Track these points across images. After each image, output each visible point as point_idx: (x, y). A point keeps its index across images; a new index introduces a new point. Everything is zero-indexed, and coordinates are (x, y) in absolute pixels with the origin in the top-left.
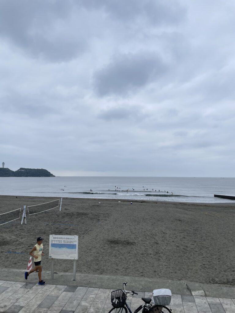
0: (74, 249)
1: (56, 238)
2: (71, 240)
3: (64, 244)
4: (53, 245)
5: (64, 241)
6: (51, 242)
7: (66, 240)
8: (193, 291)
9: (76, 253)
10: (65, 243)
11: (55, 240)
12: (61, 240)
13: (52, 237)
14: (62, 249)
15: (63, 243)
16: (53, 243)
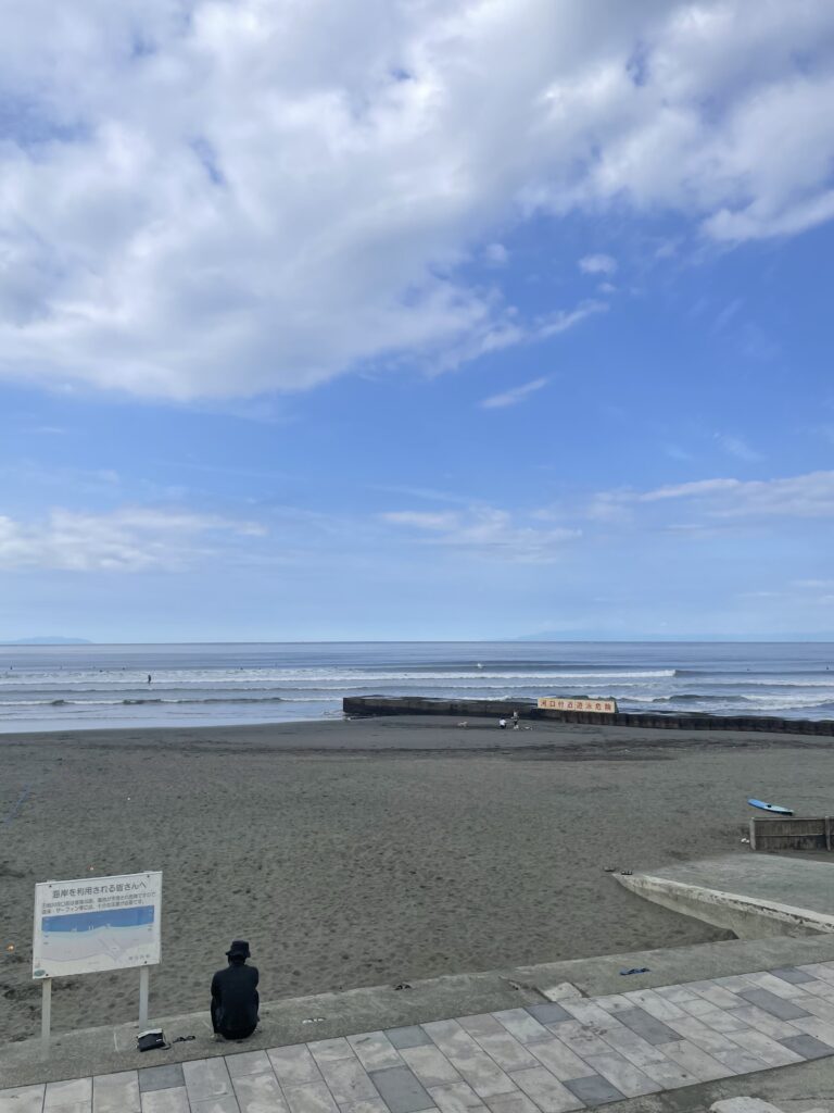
0: (146, 923)
1: (64, 893)
2: (134, 892)
3: (102, 912)
5: (100, 900)
6: (44, 912)
7: (109, 894)
8: (548, 988)
9: (152, 941)
10: (107, 909)
11: (59, 904)
12: (86, 897)
14: (93, 931)
16: (54, 913)
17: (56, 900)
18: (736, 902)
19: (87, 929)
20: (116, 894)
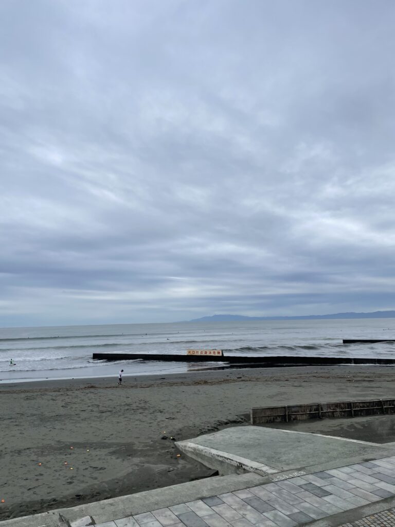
8: (72, 521)
18: (218, 456)
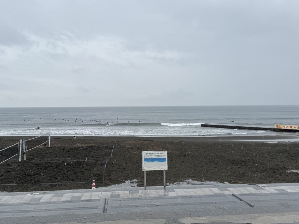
0: (164, 161)
1: (148, 154)
2: (162, 155)
4: (146, 160)
5: (155, 156)
6: (144, 157)
7: (157, 155)
9: (166, 165)
10: (156, 158)
11: (147, 156)
12: (152, 155)
13: (144, 154)
15: (154, 158)
16: (146, 158)
17: (146, 155)
19: (152, 162)
20: (158, 155)
